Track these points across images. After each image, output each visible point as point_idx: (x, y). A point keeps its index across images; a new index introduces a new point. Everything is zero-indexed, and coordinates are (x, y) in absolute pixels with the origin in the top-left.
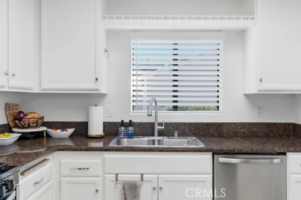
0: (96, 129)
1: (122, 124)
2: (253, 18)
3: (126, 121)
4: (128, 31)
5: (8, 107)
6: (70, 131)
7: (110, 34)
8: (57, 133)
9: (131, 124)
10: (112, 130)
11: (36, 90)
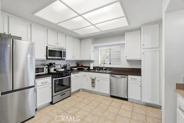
0: (92, 68)
1: (97, 67)
2: (124, 41)
3: (97, 66)
4: (98, 46)
5: (77, 63)
6: (87, 68)
7: (95, 47)
8: (85, 68)
9: (98, 67)
10: (95, 68)
11: (80, 60)
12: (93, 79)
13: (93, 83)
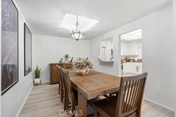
5: (125, 57)
8: (131, 61)
12: (137, 67)
13: (137, 69)
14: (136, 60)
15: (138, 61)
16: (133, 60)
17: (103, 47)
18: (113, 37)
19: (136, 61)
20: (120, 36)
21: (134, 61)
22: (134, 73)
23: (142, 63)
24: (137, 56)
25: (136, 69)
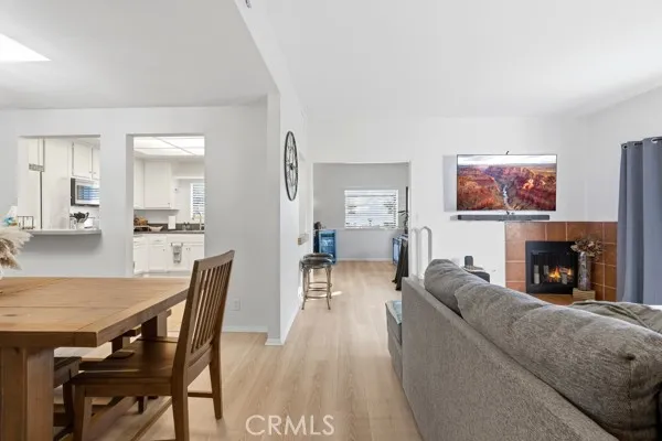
1: (184, 224)
6: (161, 228)
7: (180, 181)
8: (154, 228)
12: (177, 248)
13: (176, 254)
14: (172, 226)
15: (179, 228)
16: (160, 225)
17: (32, 167)
18: (99, 136)
19: (170, 228)
20: (130, 137)
21: (165, 229)
22: (166, 270)
23: (203, 236)
24: (173, 212)
25: (172, 255)
